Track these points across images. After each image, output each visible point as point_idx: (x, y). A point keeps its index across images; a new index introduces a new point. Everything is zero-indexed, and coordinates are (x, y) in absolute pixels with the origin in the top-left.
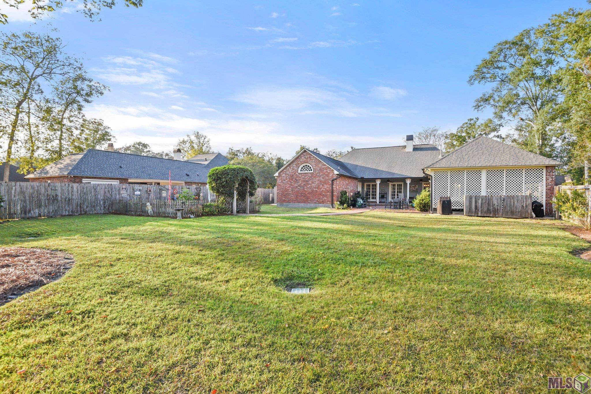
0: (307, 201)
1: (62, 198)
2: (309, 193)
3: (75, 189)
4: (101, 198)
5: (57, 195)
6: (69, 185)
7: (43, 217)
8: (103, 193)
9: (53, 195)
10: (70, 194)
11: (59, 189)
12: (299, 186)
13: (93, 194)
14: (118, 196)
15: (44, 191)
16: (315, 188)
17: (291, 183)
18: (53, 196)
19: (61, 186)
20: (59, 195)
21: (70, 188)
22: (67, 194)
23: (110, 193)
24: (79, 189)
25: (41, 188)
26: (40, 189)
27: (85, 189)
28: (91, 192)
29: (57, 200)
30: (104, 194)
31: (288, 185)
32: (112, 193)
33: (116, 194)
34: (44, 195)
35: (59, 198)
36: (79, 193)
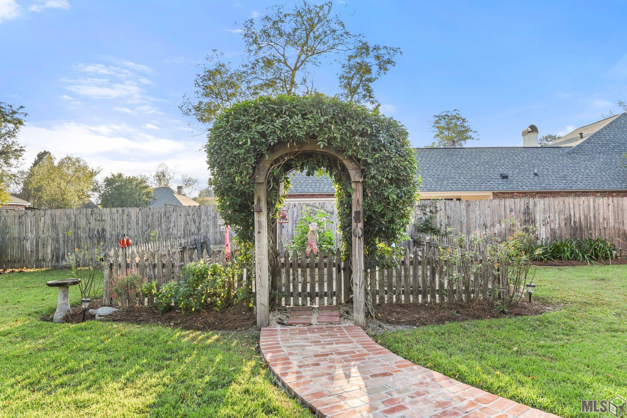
1: (112, 235)
3: (133, 218)
4: (179, 234)
5: (104, 230)
6: (123, 211)
7: (83, 266)
8: (183, 224)
9: (98, 230)
10: (125, 227)
11: (108, 218)
13: (164, 227)
14: (211, 230)
15: (84, 224)
18: (98, 232)
19: (111, 213)
20: (108, 229)
21: (125, 217)
22: (120, 227)
23: (197, 224)
24: (140, 218)
25: (80, 219)
26: (79, 221)
27: (151, 217)
28: (161, 224)
29: (104, 238)
30: (185, 226)
32: (199, 223)
33: (207, 226)
34: (84, 229)
35: (108, 235)
36: (140, 224)
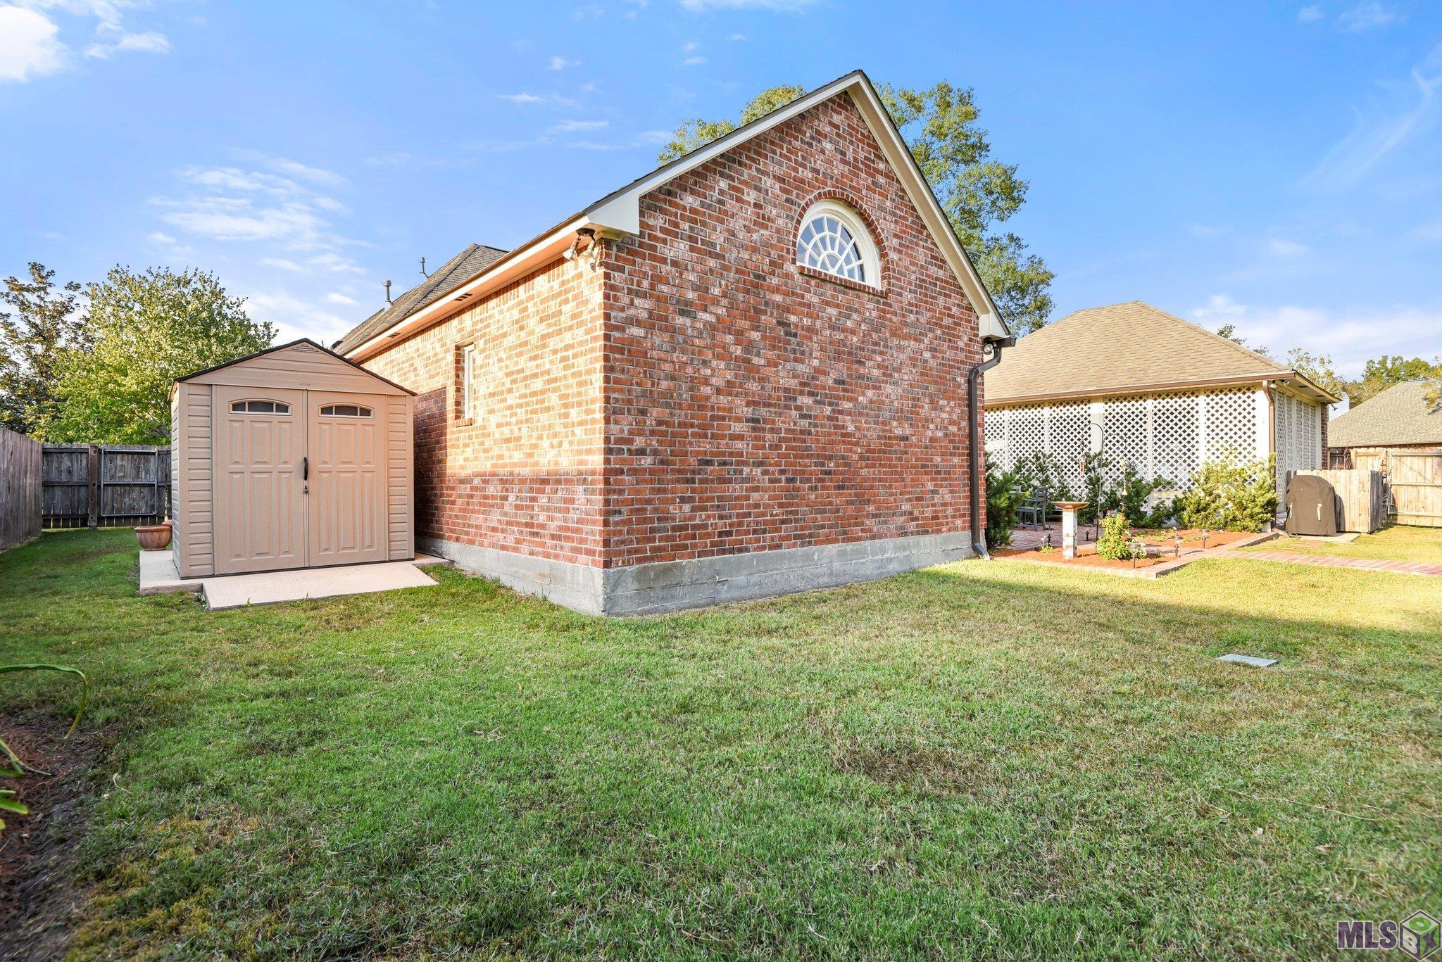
0: (857, 521)
2: (869, 457)
12: (807, 386)
16: (899, 415)
17: (749, 346)
31: (720, 373)
